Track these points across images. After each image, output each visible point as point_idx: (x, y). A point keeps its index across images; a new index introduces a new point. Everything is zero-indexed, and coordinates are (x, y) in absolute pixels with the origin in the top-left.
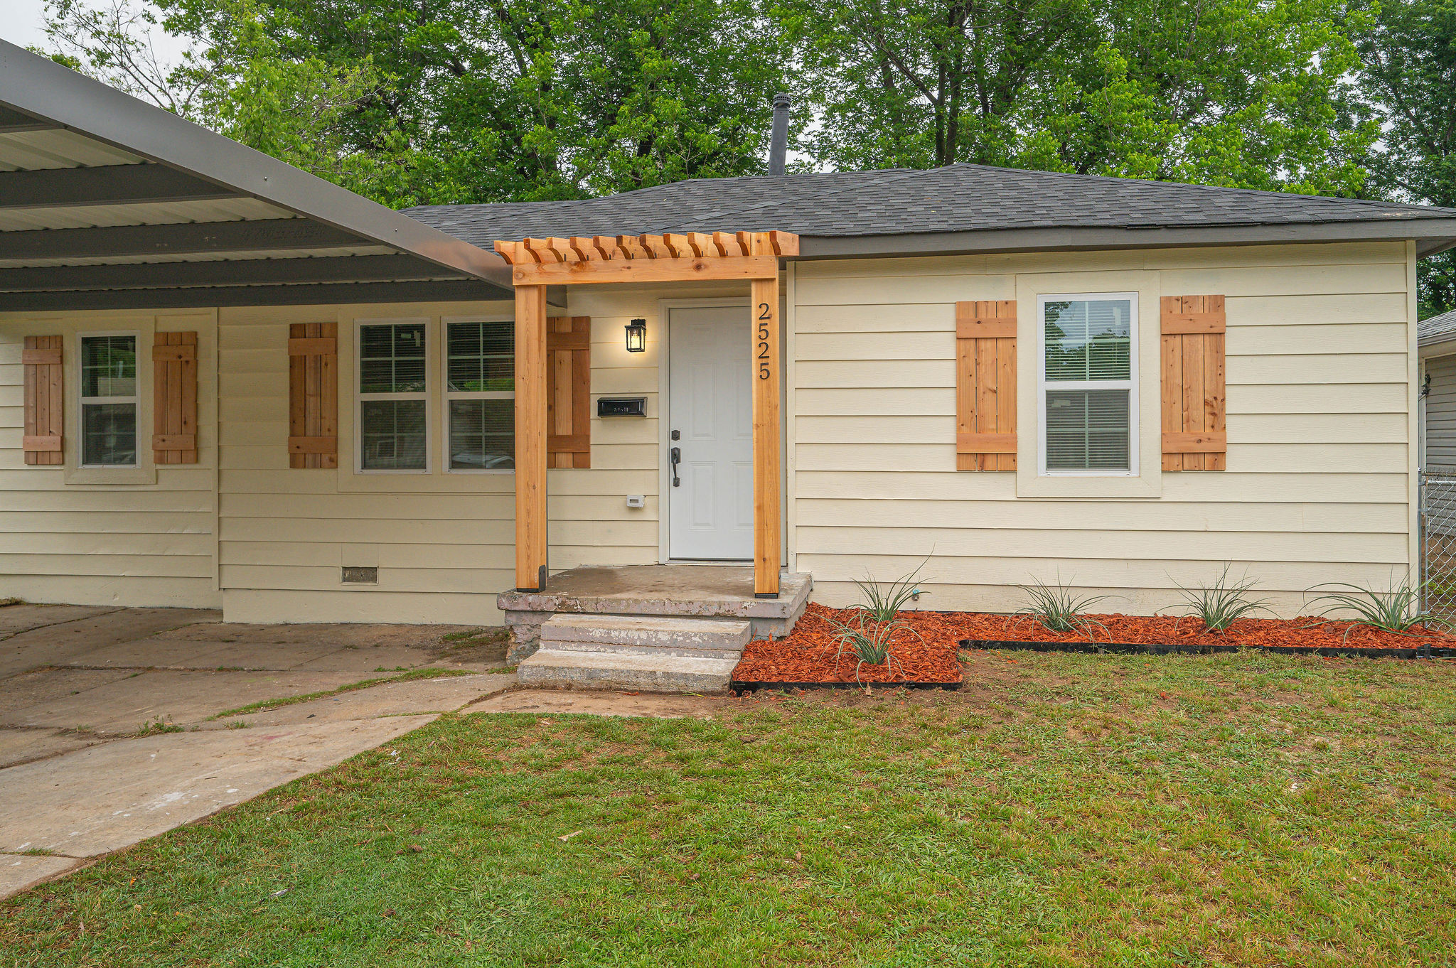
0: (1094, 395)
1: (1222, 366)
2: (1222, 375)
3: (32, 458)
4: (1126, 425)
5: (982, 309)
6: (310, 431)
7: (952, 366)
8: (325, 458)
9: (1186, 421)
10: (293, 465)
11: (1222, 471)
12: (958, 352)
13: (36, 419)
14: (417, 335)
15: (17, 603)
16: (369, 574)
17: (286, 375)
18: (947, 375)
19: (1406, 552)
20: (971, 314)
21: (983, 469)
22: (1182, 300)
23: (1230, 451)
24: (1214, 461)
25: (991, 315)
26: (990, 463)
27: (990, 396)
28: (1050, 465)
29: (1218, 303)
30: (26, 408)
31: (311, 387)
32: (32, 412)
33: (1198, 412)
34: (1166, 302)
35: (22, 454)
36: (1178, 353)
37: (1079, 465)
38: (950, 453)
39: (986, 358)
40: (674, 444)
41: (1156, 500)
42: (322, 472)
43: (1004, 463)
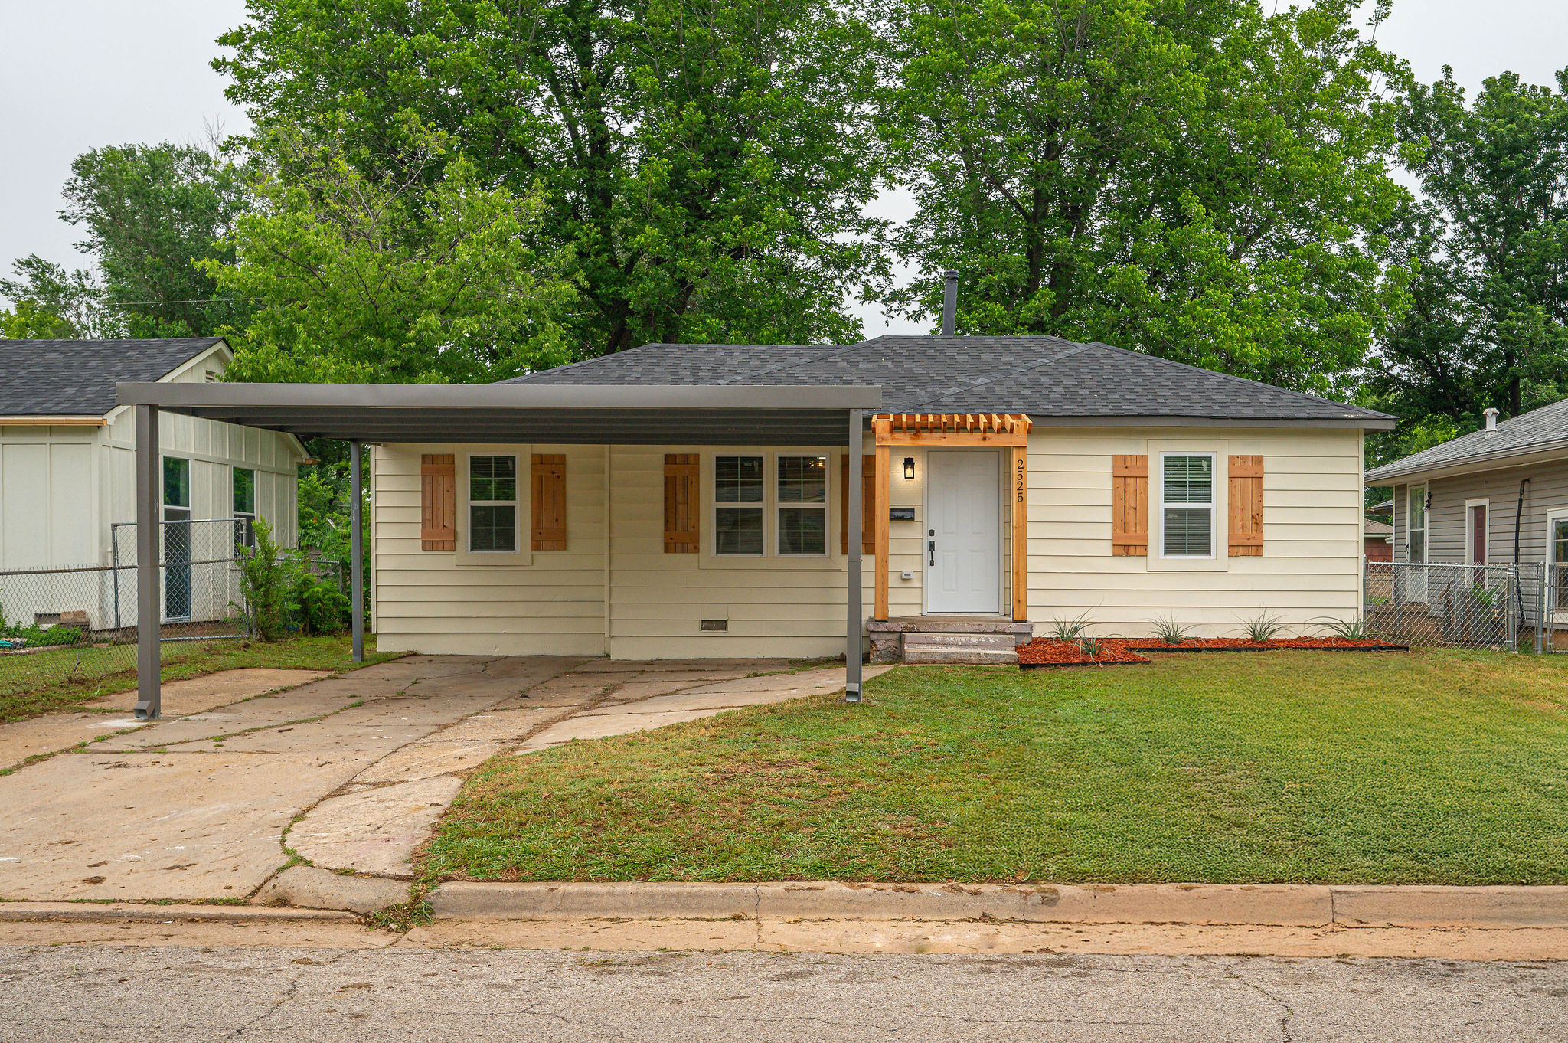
0: (1192, 512)
1: (1262, 496)
2: (1261, 501)
3: (428, 545)
4: (1209, 530)
5: (1128, 459)
6: (680, 528)
7: (1110, 493)
8: (691, 546)
9: (1242, 527)
10: (667, 551)
11: (1261, 556)
12: (1114, 484)
13: (431, 518)
14: (756, 464)
15: (415, 654)
16: (721, 625)
17: (662, 489)
18: (1107, 498)
19: (1357, 601)
20: (1120, 461)
21: (1128, 555)
22: (1240, 458)
23: (1265, 544)
24: (1257, 550)
25: (1134, 464)
26: (1132, 551)
27: (1132, 512)
28: (1167, 552)
29: (1259, 460)
30: (424, 508)
31: (680, 497)
32: (428, 511)
33: (1249, 523)
34: (1231, 458)
35: (420, 542)
36: (1238, 488)
37: (1183, 553)
38: (1109, 544)
39: (1130, 489)
40: (931, 539)
41: (1225, 573)
42: (684, 556)
43: (1140, 551)
